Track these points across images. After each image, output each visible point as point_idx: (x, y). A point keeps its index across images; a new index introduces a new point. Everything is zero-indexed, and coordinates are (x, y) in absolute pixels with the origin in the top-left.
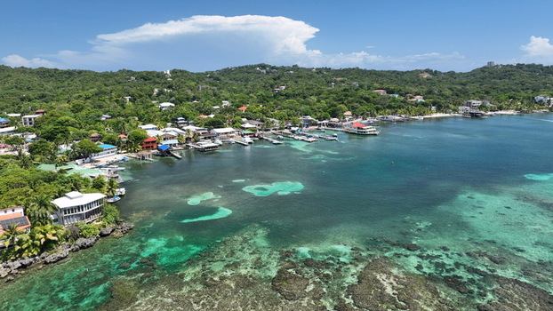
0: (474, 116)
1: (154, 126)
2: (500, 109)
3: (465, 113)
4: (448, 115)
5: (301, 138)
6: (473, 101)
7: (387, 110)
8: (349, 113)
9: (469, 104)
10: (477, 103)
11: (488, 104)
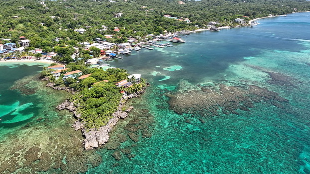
0: (215, 30)
1: (88, 43)
2: (223, 26)
3: (211, 29)
4: (203, 30)
5: (158, 46)
6: (213, 22)
7: (181, 29)
8: (166, 31)
9: (211, 24)
10: (214, 23)
11: (218, 24)
